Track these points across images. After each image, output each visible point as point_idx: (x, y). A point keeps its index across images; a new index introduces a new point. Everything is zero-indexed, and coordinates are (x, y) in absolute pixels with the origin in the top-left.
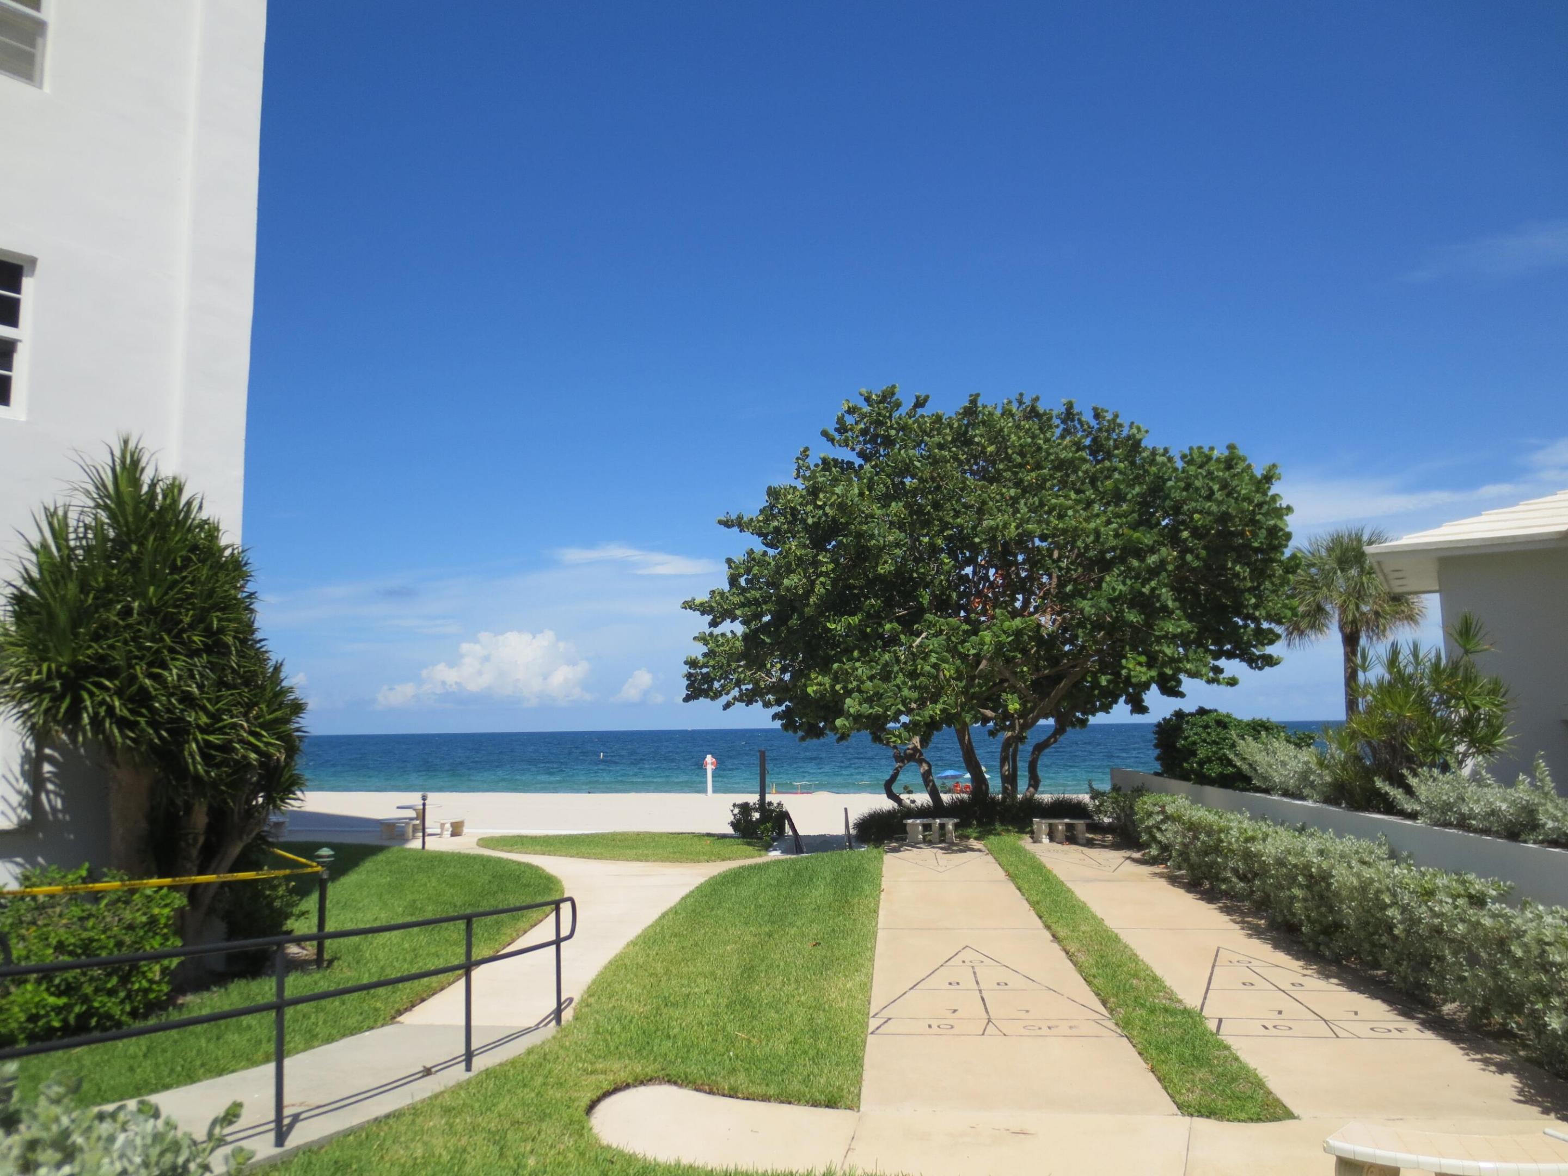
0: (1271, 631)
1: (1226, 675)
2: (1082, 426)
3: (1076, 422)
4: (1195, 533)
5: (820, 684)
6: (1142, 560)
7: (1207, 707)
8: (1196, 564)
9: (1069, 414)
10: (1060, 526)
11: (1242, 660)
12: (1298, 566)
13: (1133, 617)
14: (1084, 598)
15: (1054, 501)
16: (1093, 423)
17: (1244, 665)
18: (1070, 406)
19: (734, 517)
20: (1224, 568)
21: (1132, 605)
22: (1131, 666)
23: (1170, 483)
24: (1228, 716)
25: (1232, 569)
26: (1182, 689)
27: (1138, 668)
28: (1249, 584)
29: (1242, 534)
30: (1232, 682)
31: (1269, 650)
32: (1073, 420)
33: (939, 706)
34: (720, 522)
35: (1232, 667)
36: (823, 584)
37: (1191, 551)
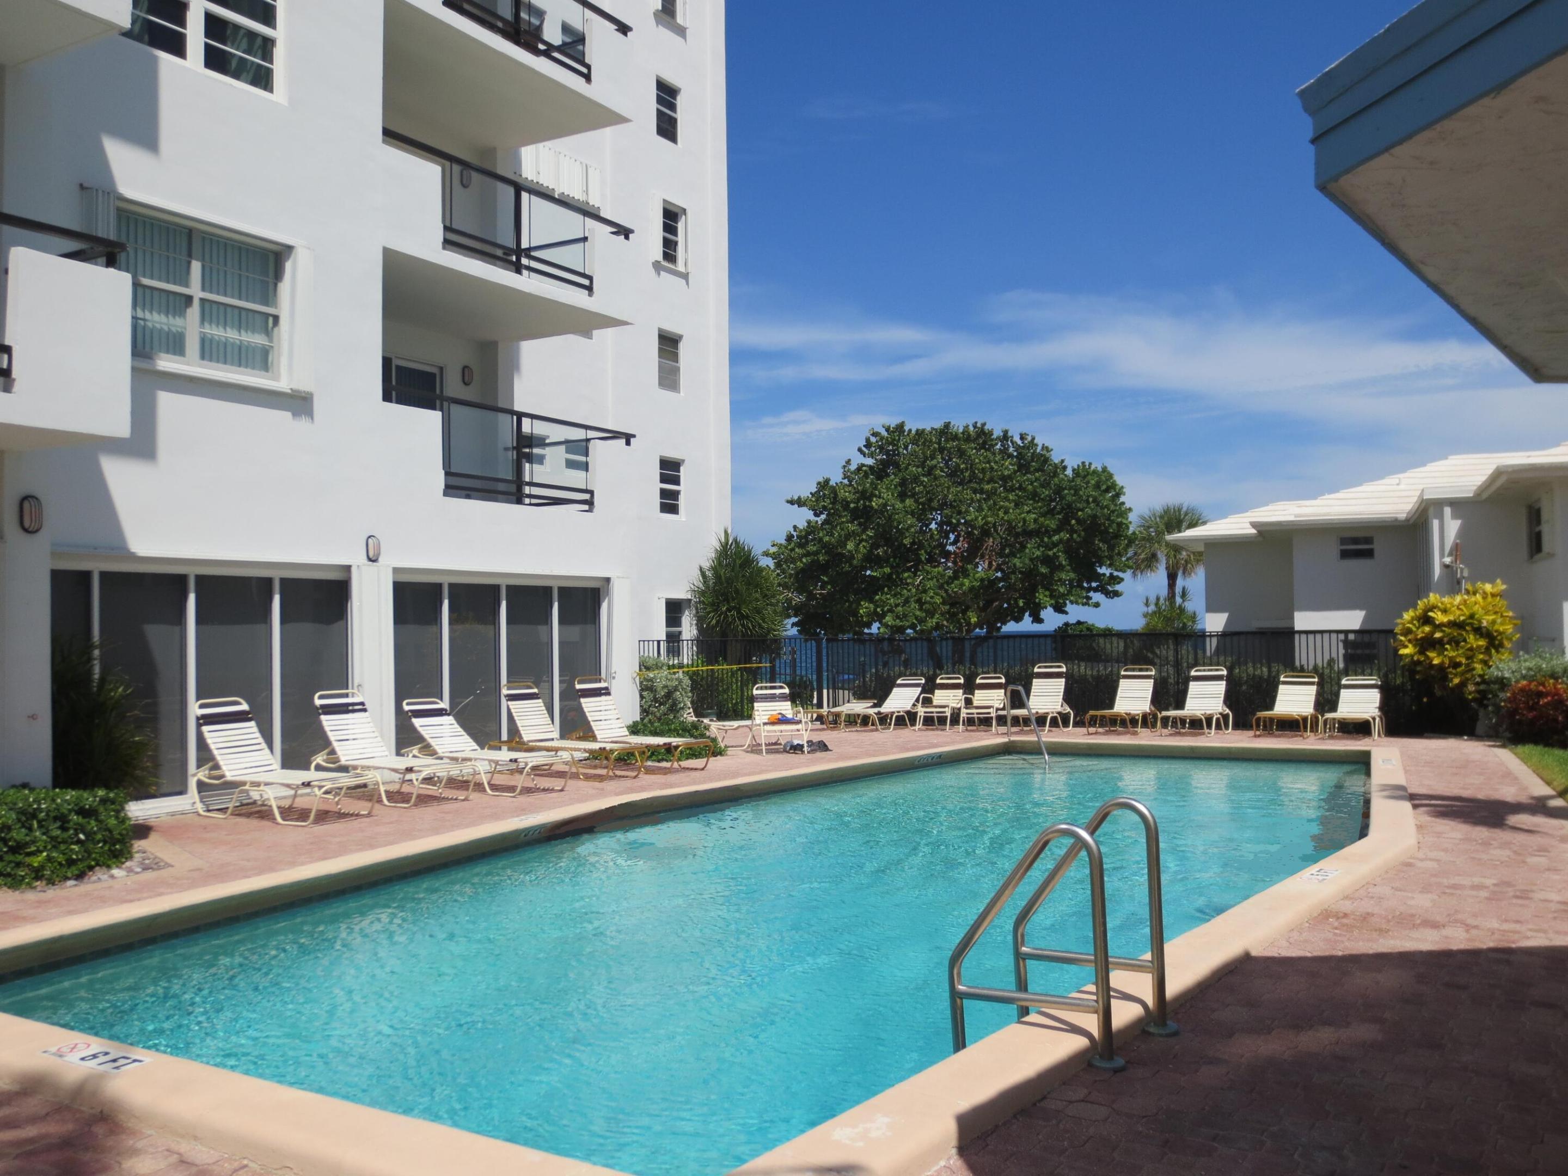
0: (1118, 577)
1: (1094, 600)
2: (1013, 444)
3: (1009, 443)
4: (1079, 521)
5: (866, 608)
6: (1050, 537)
7: (1082, 620)
8: (1078, 539)
9: (1005, 437)
10: (1006, 518)
11: (1102, 593)
12: (1136, 539)
13: (1044, 570)
14: (1016, 557)
15: (1002, 503)
16: (1019, 442)
17: (1103, 596)
18: (1006, 432)
19: (796, 498)
20: (1093, 543)
21: (1043, 562)
22: (1041, 597)
23: (1066, 492)
24: (1093, 625)
25: (1098, 545)
26: (1066, 609)
27: (1045, 599)
28: (1107, 554)
29: (1104, 524)
30: (1097, 605)
31: (1118, 587)
32: (1007, 441)
33: (934, 620)
34: (788, 502)
35: (1097, 597)
36: (864, 547)
37: (1076, 532)
